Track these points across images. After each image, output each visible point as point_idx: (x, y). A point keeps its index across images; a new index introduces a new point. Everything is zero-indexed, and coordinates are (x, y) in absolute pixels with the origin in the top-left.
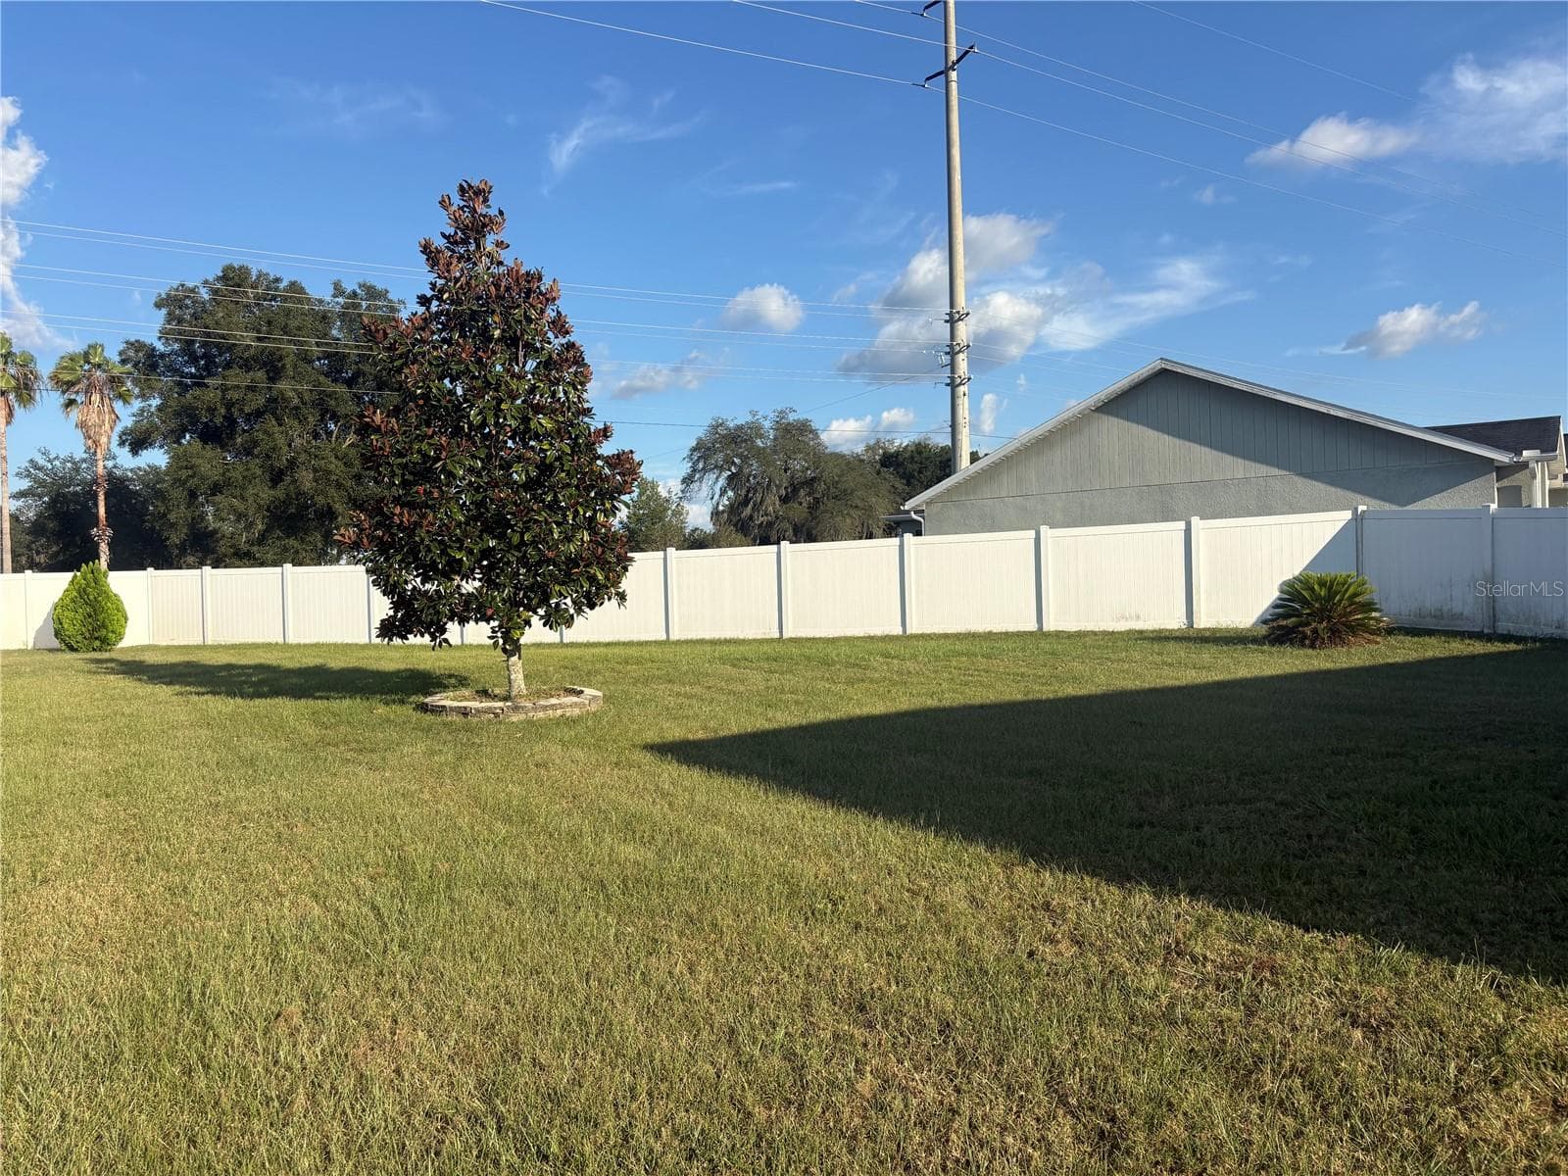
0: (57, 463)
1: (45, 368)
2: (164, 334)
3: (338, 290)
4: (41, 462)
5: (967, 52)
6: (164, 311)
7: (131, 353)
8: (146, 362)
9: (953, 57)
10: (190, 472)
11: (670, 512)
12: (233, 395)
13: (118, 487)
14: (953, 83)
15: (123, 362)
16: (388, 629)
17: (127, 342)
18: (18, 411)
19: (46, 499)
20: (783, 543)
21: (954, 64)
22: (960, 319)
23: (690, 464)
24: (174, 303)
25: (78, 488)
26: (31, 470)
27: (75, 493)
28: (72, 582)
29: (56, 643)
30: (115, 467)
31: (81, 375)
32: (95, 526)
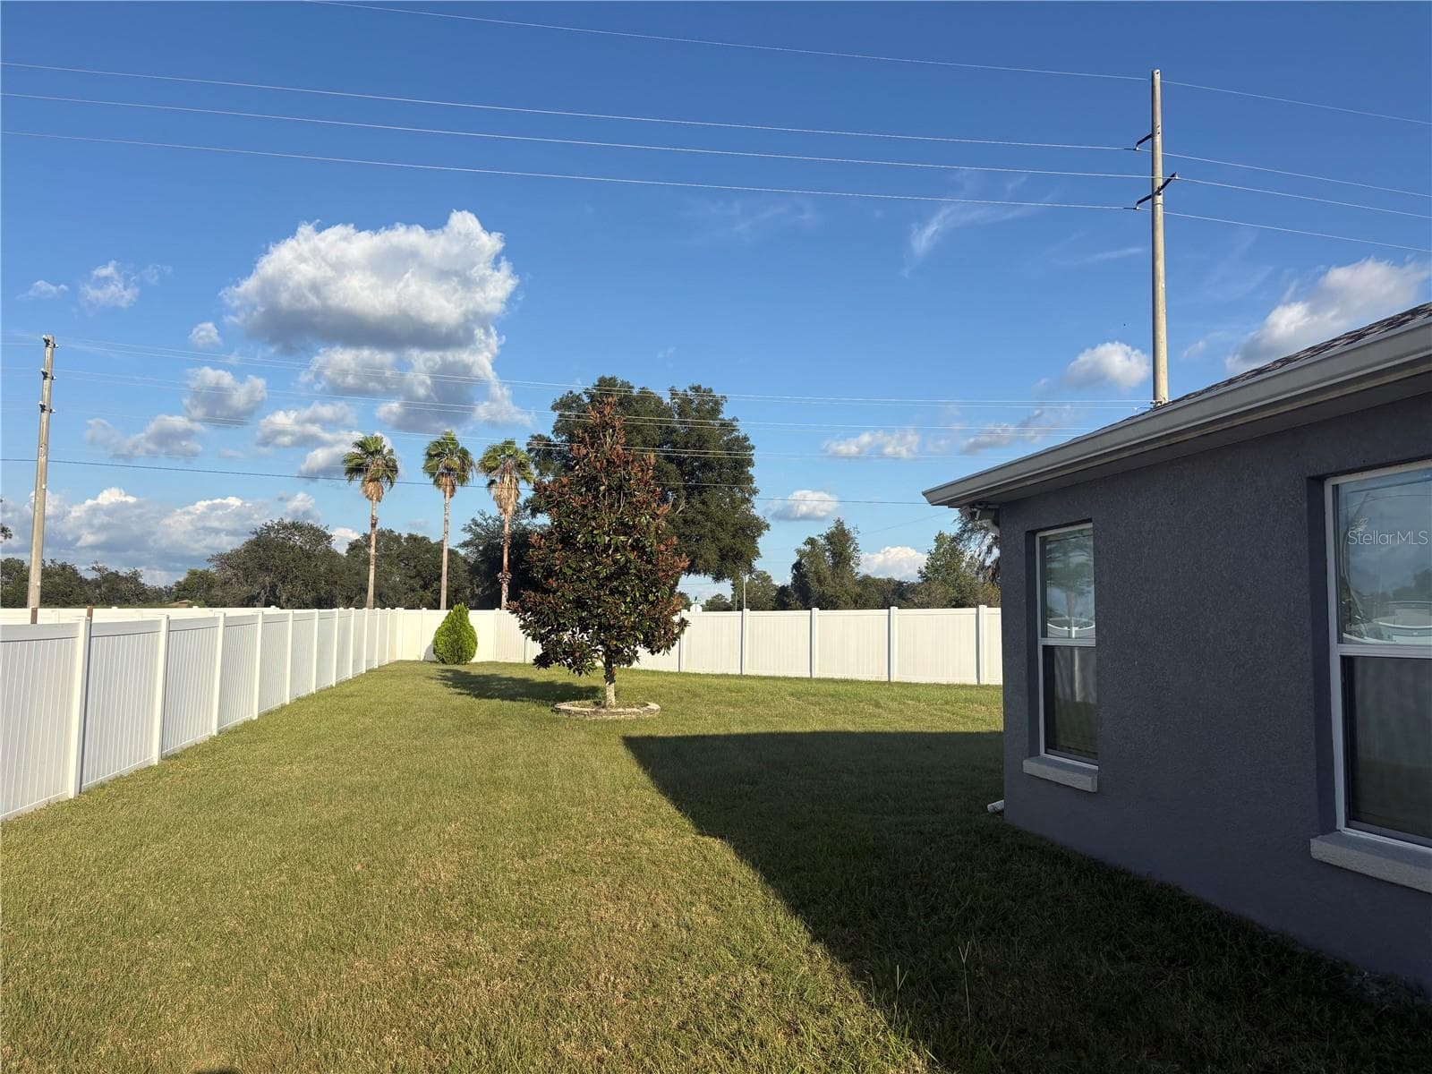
0: (490, 521)
1: (476, 456)
2: (557, 430)
3: (674, 394)
4: (480, 520)
5: (1169, 180)
6: (558, 412)
7: (535, 444)
8: (544, 453)
9: (1160, 183)
11: (964, 564)
13: (518, 540)
14: (1159, 206)
15: (530, 451)
16: (542, 661)
17: (532, 437)
18: (458, 488)
19: (481, 548)
20: (892, 608)
21: (1160, 189)
23: (961, 525)
24: (564, 404)
26: (473, 526)
28: (447, 617)
29: (434, 658)
30: (518, 526)
31: (499, 462)
32: (501, 570)
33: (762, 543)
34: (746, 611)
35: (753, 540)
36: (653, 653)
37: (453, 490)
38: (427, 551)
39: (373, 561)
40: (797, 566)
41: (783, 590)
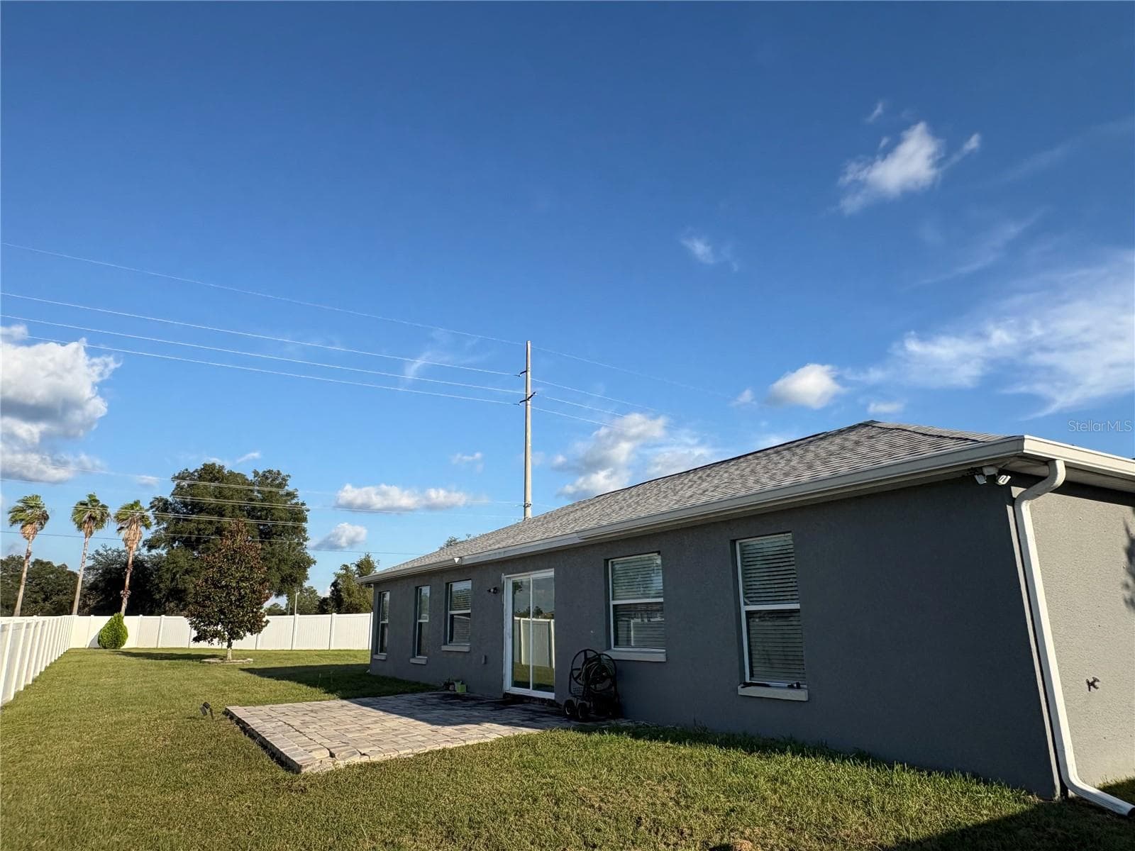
0: (110, 552)
1: (112, 511)
2: (173, 494)
3: (256, 474)
4: (101, 551)
6: (175, 483)
7: (156, 503)
8: (162, 506)
9: (529, 394)
10: (175, 565)
12: (202, 526)
13: (138, 564)
14: (529, 407)
15: (151, 507)
16: (196, 639)
17: (155, 498)
19: (100, 571)
21: (529, 398)
22: (528, 506)
24: (180, 478)
25: (118, 566)
26: (96, 556)
27: (116, 568)
28: (109, 621)
29: (98, 646)
30: (140, 555)
31: (130, 516)
32: (123, 588)
33: (310, 571)
34: (297, 616)
35: (305, 569)
36: (252, 634)
37: (91, 533)
38: (52, 573)
39: (24, 582)
40: (335, 584)
41: (325, 600)
